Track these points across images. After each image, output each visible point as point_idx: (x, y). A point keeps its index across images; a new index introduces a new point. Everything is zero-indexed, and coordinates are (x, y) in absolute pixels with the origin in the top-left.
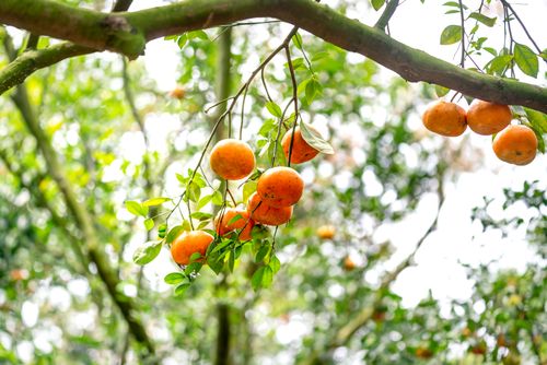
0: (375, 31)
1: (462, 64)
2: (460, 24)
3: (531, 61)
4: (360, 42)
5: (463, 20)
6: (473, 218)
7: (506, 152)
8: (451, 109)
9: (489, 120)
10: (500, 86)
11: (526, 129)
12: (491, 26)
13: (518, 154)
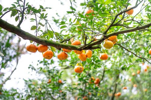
0: (17, 27)
1: (36, 35)
2: (36, 25)
3: (52, 34)
4: (14, 30)
5: (37, 25)
6: (29, 68)
7: (46, 56)
8: (34, 46)
9: (43, 49)
10: (46, 41)
11: (50, 51)
12: (44, 26)
13: (49, 57)
